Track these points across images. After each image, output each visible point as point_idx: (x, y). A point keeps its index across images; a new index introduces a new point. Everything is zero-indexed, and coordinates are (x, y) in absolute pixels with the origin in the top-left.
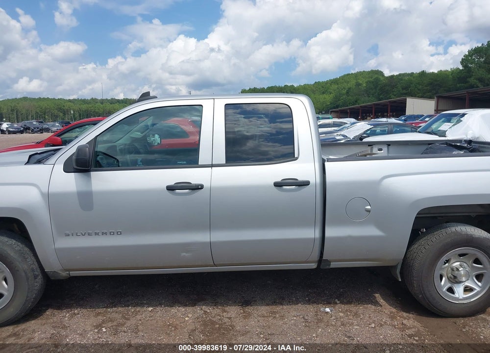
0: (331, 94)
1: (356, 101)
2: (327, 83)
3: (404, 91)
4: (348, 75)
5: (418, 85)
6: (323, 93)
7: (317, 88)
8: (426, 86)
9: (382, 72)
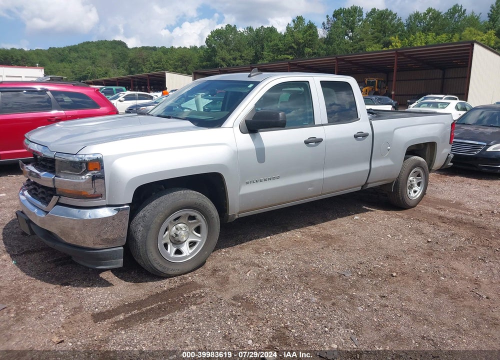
0: (71, 63)
1: (106, 73)
2: (63, 49)
3: (157, 65)
4: (88, 43)
5: (169, 60)
6: (62, 61)
7: (53, 55)
8: (176, 62)
9: (125, 43)
